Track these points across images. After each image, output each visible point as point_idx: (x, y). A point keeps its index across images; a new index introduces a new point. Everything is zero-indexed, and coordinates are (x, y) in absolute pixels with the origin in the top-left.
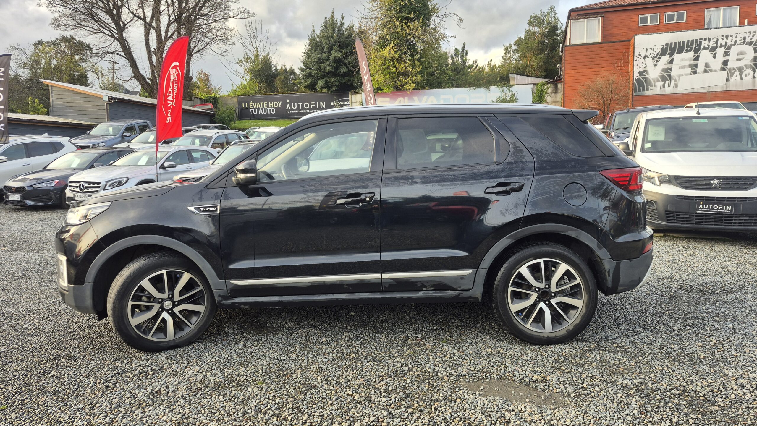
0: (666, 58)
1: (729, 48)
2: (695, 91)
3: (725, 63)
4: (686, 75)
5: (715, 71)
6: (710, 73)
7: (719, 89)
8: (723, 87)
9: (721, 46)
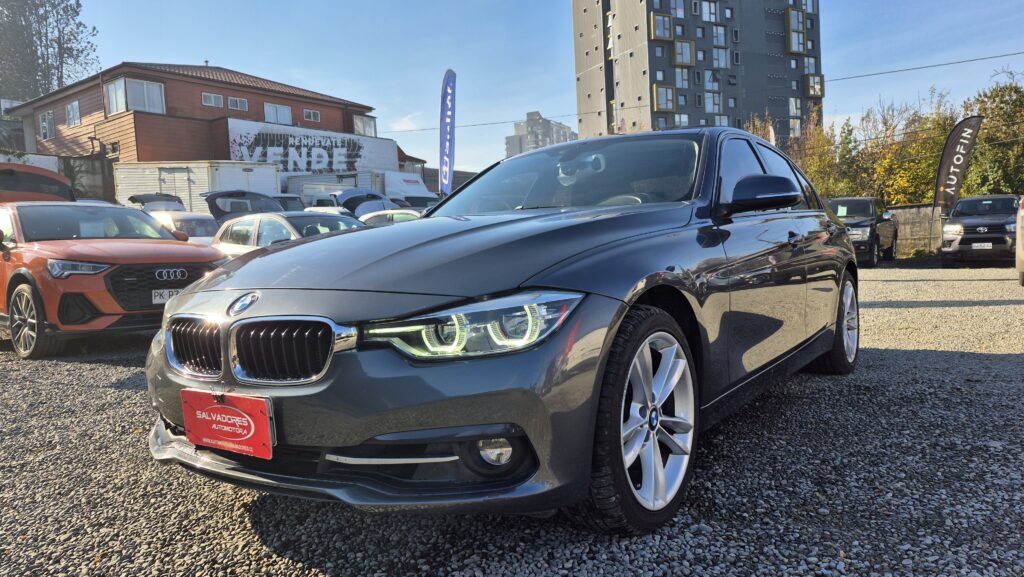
0: (259, 150)
5: (302, 171)
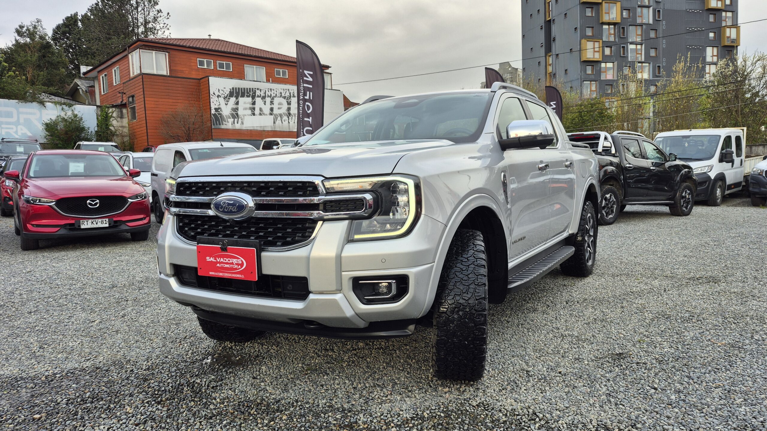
0: (233, 100)
1: (273, 99)
2: (256, 128)
3: (272, 109)
4: (248, 115)
5: (266, 115)
6: (263, 116)
7: (270, 129)
8: (272, 128)
9: (268, 96)
